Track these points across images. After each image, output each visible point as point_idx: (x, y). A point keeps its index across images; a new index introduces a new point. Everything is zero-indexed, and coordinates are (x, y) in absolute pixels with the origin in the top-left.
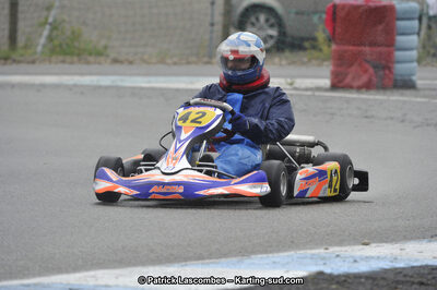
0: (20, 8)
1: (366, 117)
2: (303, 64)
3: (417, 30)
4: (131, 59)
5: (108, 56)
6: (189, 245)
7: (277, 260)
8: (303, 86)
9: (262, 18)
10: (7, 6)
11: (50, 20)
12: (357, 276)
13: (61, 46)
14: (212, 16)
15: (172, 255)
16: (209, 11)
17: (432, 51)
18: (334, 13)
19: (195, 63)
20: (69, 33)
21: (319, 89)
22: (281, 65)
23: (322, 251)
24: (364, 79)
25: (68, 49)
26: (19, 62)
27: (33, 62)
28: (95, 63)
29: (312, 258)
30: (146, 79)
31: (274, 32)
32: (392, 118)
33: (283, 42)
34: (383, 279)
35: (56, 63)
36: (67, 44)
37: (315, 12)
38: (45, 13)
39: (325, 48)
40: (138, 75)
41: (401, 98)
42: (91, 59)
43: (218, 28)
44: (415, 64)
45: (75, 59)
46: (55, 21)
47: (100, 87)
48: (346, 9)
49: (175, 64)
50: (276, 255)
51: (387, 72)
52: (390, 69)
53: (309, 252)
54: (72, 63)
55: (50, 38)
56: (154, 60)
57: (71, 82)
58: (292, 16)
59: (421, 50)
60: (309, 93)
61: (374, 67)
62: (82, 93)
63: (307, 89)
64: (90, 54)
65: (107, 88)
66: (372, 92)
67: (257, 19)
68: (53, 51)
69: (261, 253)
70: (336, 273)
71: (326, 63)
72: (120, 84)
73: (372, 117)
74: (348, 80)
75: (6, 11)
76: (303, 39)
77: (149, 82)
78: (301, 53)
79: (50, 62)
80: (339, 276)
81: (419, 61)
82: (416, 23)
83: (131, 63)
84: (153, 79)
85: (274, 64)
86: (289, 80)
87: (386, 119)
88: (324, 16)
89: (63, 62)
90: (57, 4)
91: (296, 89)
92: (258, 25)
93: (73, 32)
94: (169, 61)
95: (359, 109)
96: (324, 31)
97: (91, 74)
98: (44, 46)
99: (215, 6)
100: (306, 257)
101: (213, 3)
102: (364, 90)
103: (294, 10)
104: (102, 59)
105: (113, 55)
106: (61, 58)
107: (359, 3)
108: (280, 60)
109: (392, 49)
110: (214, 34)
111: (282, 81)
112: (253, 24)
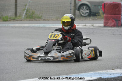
0: (18, 6)
1: (114, 34)
2: (96, 20)
4: (48, 19)
5: (42, 18)
6: (64, 71)
7: (89, 74)
8: (96, 26)
9: (85, 7)
10: (14, 5)
11: (26, 9)
12: (111, 79)
13: (29, 16)
14: (71, 7)
15: (59, 73)
16: (70, 6)
18: (104, 6)
20: (31, 12)
21: (100, 27)
22: (90, 20)
23: (101, 72)
24: (113, 24)
25: (31, 17)
26: (17, 20)
27: (21, 20)
28: (39, 20)
29: (98, 74)
31: (88, 11)
32: (120, 35)
33: (91, 14)
34: (118, 79)
35: (28, 21)
36: (31, 15)
37: (99, 6)
38: (25, 7)
39: (102, 15)
40: (51, 24)
42: (38, 19)
43: (72, 10)
45: (33, 19)
46: (27, 9)
47: (40, 27)
48: (108, 5)
50: (88, 73)
51: (119, 22)
52: (120, 21)
53: (97, 72)
54: (32, 21)
55: (26, 14)
56: (55, 19)
57: (32, 26)
58: (93, 6)
60: (98, 28)
61: (116, 21)
62: (35, 29)
63: (97, 27)
64: (37, 18)
65: (42, 27)
66: (115, 27)
67: (83, 8)
68: (27, 17)
69: (84, 72)
70: (105, 78)
71: (102, 20)
72: (45, 26)
73: (115, 34)
74: (109, 24)
75: (14, 6)
76: (96, 13)
77: (53, 26)
78: (96, 17)
79: (26, 20)
80: (106, 78)
83: (48, 20)
84: (54, 25)
85: (88, 20)
86: (92, 25)
87: (119, 35)
88: (102, 7)
89: (30, 20)
90: (28, 4)
91: (94, 27)
92: (83, 9)
93: (32, 12)
94: (59, 20)
95: (111, 32)
96: (102, 11)
97: (37, 24)
98: (25, 16)
99: (72, 4)
100: (97, 74)
101: (71, 4)
102: (113, 27)
103: (93, 5)
104: (40, 19)
105: (43, 18)
106: (29, 19)
107: (111, 3)
108: (90, 19)
109: (120, 15)
110: (71, 12)
111: (90, 25)
112: (82, 9)
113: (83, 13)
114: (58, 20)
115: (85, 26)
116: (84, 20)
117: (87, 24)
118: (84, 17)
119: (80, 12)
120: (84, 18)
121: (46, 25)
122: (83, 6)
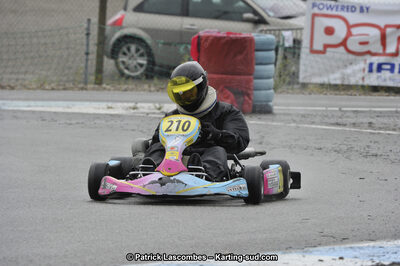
3: (274, 60)
4: (13, 85)
9: (133, 48)
14: (88, 45)
16: (85, 41)
17: (288, 79)
18: (199, 44)
19: (72, 89)
22: (150, 91)
30: (26, 103)
31: (143, 61)
33: (152, 70)
37: (182, 43)
40: (19, 99)
41: (259, 122)
43: (93, 57)
44: (272, 91)
48: (210, 41)
49: (53, 89)
51: (247, 98)
52: (250, 99)
56: (34, 86)
58: (160, 45)
59: (278, 79)
61: (235, 94)
67: (129, 49)
72: (3, 107)
77: (29, 106)
81: (275, 89)
82: (273, 53)
83: (12, 88)
84: (32, 103)
85: (144, 90)
86: (158, 106)
88: (190, 47)
92: (129, 55)
94: (47, 87)
99: (91, 37)
101: (88, 34)
103: (162, 41)
107: (221, 35)
108: (150, 87)
109: (251, 77)
110: (89, 62)
111: (151, 105)
112: (125, 54)
113: (127, 68)
114: (44, 89)
115: (134, 108)
116: (132, 90)
117: (139, 105)
118: (130, 81)
119: (117, 64)
120: (131, 85)
121: (4, 104)
122: (127, 43)
